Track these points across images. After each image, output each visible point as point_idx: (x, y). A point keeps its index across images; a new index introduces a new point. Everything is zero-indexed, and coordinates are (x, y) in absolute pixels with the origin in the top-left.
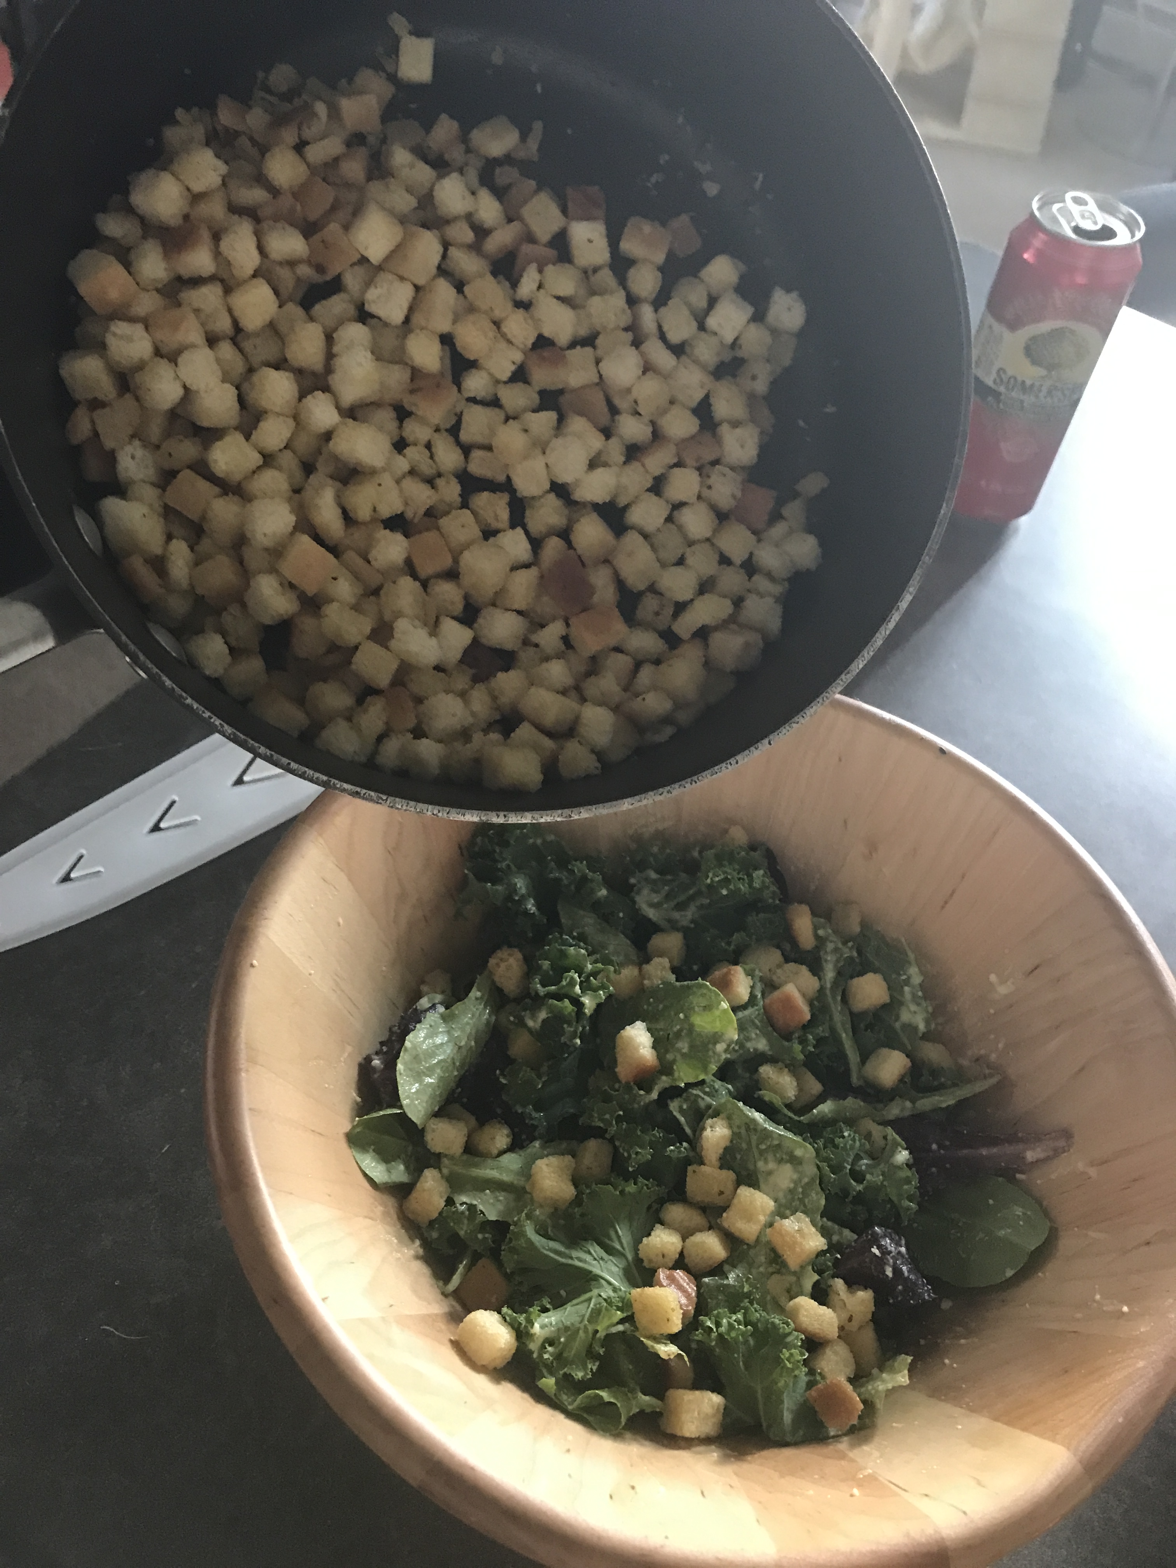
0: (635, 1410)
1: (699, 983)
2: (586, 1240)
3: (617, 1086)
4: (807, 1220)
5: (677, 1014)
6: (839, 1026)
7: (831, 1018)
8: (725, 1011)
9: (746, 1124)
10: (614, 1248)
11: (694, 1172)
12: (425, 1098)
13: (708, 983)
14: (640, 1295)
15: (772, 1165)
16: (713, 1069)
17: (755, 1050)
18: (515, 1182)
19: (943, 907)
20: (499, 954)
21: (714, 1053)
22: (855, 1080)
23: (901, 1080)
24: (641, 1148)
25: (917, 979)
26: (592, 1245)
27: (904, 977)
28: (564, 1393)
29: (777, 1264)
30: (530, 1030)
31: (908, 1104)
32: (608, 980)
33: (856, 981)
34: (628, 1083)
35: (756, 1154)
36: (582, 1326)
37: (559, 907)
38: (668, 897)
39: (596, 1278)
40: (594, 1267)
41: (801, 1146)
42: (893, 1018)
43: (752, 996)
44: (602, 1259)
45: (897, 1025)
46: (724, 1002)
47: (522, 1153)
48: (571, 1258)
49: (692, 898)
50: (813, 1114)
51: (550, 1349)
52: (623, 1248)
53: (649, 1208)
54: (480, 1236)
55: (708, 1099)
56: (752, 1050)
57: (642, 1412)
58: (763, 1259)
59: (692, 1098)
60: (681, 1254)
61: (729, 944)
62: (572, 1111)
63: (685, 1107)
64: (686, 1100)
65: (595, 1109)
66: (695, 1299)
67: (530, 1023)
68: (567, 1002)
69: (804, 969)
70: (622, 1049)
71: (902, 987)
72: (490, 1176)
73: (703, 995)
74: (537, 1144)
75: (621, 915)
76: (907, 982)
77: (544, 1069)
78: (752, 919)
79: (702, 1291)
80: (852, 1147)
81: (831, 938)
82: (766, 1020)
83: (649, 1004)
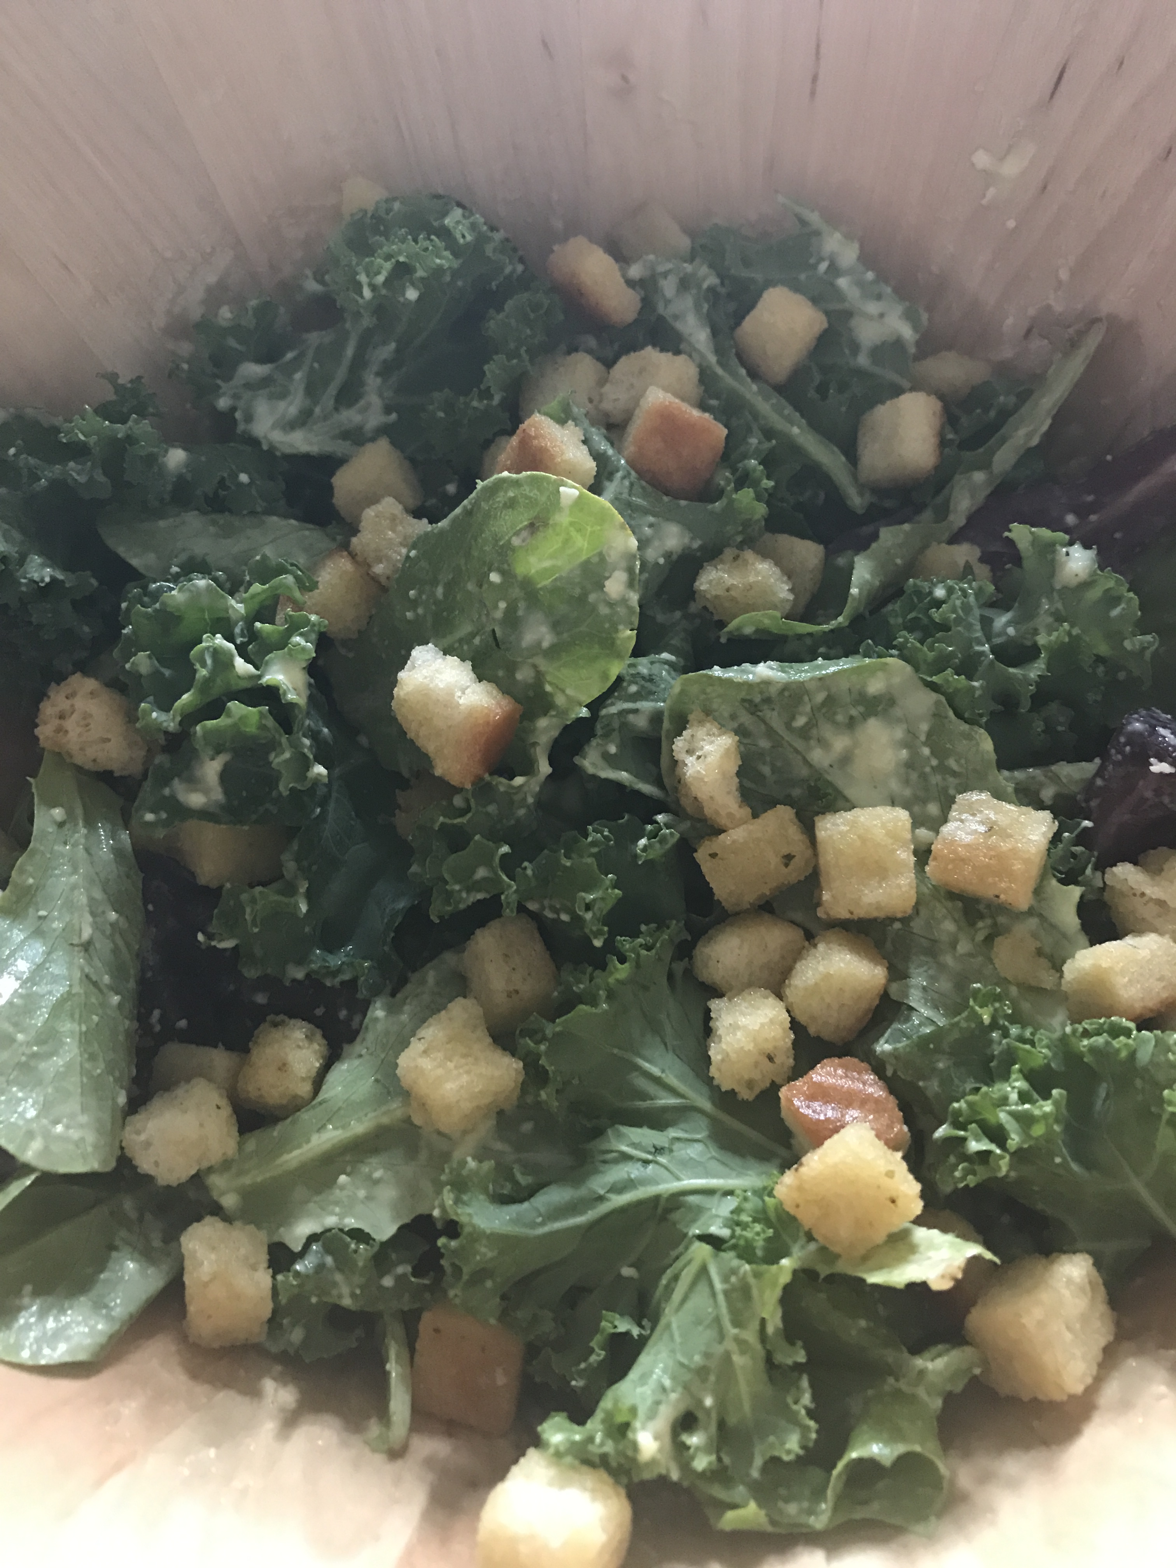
0: (937, 1403)
1: (484, 489)
2: (598, 1133)
3: (458, 801)
4: (984, 796)
5: (483, 580)
6: (777, 422)
7: (756, 415)
8: (579, 502)
9: (743, 700)
10: (665, 1109)
11: (713, 856)
12: (73, 1105)
13: (506, 474)
14: (800, 1188)
15: (840, 743)
16: (629, 638)
17: (668, 555)
18: (385, 1120)
19: (813, 93)
20: (48, 709)
21: (611, 605)
22: (857, 501)
23: (943, 443)
24: (588, 889)
25: (849, 255)
26: (620, 1136)
27: (823, 267)
28: (787, 1501)
29: (982, 917)
30: (204, 814)
31: (979, 477)
32: (298, 607)
33: (748, 324)
34: (478, 781)
35: (799, 744)
36: (729, 1345)
37: (111, 542)
38: (312, 390)
39: (676, 1201)
40: (657, 1183)
41: (871, 671)
42: (847, 351)
43: (598, 457)
44: (658, 1150)
45: (863, 360)
46: (565, 485)
47: (358, 1047)
48: (601, 1199)
49: (359, 363)
50: (854, 599)
51: (694, 1440)
52: (681, 1096)
53: (671, 977)
54: (388, 1282)
55: (646, 706)
56: (661, 561)
57: (949, 1398)
58: (949, 926)
59: (616, 724)
60: (795, 1025)
61: (486, 394)
62: (401, 904)
63: (613, 749)
64: (606, 736)
65: (447, 876)
66: (892, 1102)
67: (196, 800)
68: (234, 706)
69: (650, 353)
70: (421, 725)
71: (832, 285)
72: (327, 1146)
73: (511, 504)
74: (378, 1012)
75: (244, 478)
76: (834, 269)
77: (290, 866)
78: (494, 324)
79: (889, 1072)
80: (966, 608)
81: (661, 269)
82: (650, 489)
83: (414, 604)
